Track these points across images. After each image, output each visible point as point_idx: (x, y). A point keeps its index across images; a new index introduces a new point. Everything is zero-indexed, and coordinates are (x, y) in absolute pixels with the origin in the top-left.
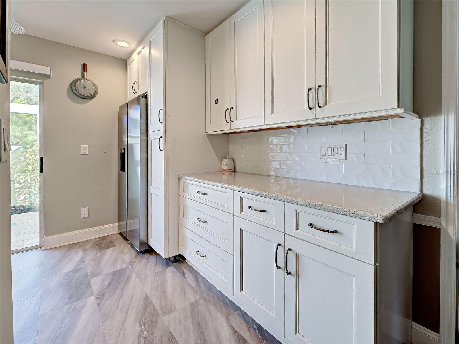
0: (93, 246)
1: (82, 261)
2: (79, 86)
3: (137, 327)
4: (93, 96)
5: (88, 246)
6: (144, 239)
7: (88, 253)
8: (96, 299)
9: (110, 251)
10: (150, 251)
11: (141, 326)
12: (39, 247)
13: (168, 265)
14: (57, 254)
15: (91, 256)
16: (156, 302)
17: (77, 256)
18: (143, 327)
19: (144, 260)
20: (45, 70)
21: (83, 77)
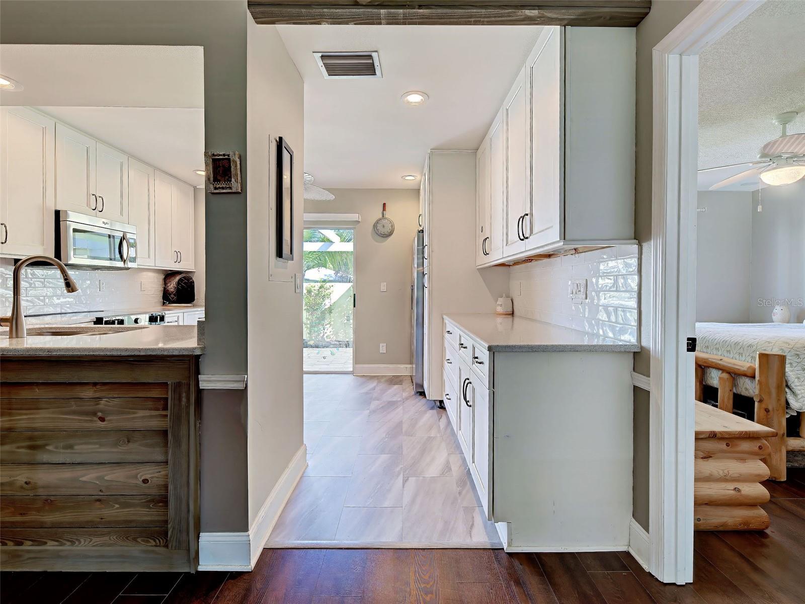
0: (387, 381)
1: (374, 389)
2: (379, 227)
3: (384, 435)
4: (390, 234)
5: (383, 380)
6: (419, 382)
7: (380, 384)
8: (370, 412)
9: (396, 387)
10: (422, 394)
11: (386, 435)
12: (352, 373)
13: (432, 408)
14: (361, 380)
15: (382, 386)
16: (405, 427)
17: (373, 384)
18: (387, 436)
19: (417, 400)
20: (355, 217)
21: (383, 216)
